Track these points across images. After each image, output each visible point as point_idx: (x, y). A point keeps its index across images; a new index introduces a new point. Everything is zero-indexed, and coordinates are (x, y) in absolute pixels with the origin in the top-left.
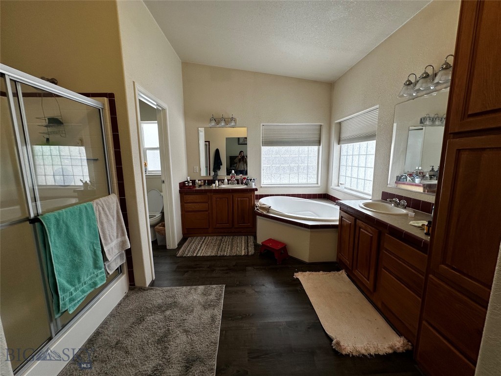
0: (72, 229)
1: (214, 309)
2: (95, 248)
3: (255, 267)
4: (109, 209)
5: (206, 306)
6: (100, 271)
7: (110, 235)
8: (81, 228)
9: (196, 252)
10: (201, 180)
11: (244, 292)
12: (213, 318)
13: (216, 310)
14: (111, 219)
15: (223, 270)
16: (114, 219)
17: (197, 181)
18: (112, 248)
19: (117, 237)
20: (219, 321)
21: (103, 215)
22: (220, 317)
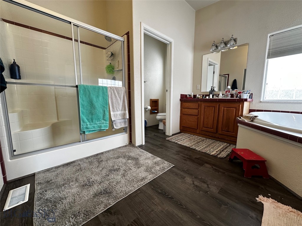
0: (92, 95)
1: (150, 174)
2: (105, 110)
3: (214, 167)
4: (118, 93)
5: (149, 170)
6: (105, 122)
7: (116, 107)
8: (98, 97)
9: (178, 141)
10: (200, 95)
11: (184, 178)
12: (143, 179)
13: (150, 175)
14: (119, 99)
15: (185, 157)
16: (120, 99)
17: (198, 95)
18: (117, 115)
19: (122, 110)
20: (145, 183)
21: (113, 95)
22: (147, 181)
